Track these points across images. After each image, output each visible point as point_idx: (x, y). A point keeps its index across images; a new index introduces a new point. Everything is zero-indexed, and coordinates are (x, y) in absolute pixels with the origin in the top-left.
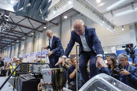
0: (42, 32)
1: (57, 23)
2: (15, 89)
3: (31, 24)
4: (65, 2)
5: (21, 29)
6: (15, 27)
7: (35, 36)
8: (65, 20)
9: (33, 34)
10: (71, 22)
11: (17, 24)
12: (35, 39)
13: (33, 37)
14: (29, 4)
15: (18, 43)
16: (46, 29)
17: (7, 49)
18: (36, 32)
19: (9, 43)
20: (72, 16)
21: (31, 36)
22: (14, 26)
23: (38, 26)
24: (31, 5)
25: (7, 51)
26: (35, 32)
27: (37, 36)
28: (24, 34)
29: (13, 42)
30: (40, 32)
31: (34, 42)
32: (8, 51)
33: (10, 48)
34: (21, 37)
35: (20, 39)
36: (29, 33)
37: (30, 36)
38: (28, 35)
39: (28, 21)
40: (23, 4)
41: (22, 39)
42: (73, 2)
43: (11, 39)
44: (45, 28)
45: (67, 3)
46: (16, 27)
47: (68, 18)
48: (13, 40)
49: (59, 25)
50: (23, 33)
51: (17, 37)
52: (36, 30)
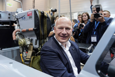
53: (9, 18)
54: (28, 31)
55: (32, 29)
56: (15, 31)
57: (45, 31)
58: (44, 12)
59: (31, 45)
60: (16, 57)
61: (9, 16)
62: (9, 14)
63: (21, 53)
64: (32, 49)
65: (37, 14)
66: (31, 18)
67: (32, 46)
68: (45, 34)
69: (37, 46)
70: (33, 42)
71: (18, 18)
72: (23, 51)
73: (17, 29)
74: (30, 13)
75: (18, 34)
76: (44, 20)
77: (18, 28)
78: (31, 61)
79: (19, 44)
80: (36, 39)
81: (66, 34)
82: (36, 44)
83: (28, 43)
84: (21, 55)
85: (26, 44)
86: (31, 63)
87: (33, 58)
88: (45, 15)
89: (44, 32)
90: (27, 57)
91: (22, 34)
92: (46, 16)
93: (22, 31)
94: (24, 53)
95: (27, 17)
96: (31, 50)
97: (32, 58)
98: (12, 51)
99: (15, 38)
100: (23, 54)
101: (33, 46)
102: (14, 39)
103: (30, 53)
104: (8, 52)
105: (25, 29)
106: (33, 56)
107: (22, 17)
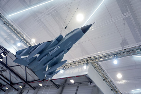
0: (34, 88)
1: (58, 85)
3: (25, 73)
4: (79, 65)
5: (10, 75)
6: (4, 70)
7: (22, 90)
8: (70, 84)
9: (21, 87)
10: (77, 90)
11: (9, 68)
14: (38, 55)
16: (41, 87)
18: (27, 86)
20: (80, 83)
21: (17, 90)
22: (5, 68)
23: (33, 80)
24: (39, 56)
26: (25, 85)
28: (9, 83)
30: (31, 88)
34: (4, 85)
36: (18, 83)
37: (15, 89)
38: (14, 86)
39: (25, 69)
40: (31, 52)
41: (3, 89)
42: (89, 68)
44: (41, 85)
45: (81, 67)
46: (6, 70)
47: (74, 83)
49: (60, 88)
52: (28, 83)
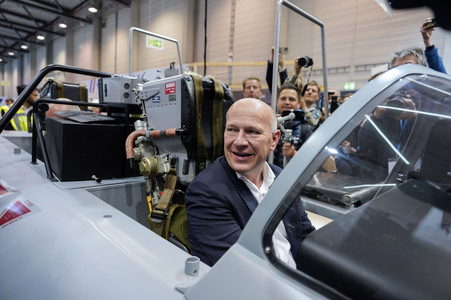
2: (38, 161)
12: (104, 30)
13: (96, 22)
15: (41, 43)
17: (6, 66)
19: (10, 43)
25: (6, 75)
27: (110, 21)
29: (24, 40)
31: (99, 42)
32: (11, 71)
33: (16, 63)
35: (48, 28)
43: (17, 30)
48: (24, 35)
50: (56, 7)
51: (37, 20)
53: (126, 95)
54: (164, 136)
55: (172, 131)
56: (132, 135)
57: (214, 136)
58: (215, 81)
59: (172, 173)
60: (139, 203)
61: (127, 91)
62: (127, 86)
63: (148, 194)
64: (174, 185)
65: (187, 90)
66: (172, 99)
67: (175, 178)
68: (214, 144)
69: (189, 178)
70: (178, 167)
71: (144, 98)
72: (153, 189)
73: (140, 128)
74: (170, 85)
75: (143, 142)
76: (214, 106)
77: (143, 126)
78: (169, 218)
79: (141, 170)
80: (186, 158)
81: (245, 147)
82: (186, 172)
83: (166, 168)
84: (149, 199)
85: (160, 171)
86: (168, 222)
87: (176, 210)
88: (219, 89)
89: (212, 138)
90: (158, 207)
91: (153, 143)
92: (219, 94)
93: (151, 136)
94: (155, 194)
95: (165, 98)
96: (171, 188)
97: (172, 210)
98: (128, 187)
99: (130, 152)
100: (153, 196)
101: (178, 178)
102: (129, 156)
103: (168, 194)
104: (115, 188)
105: (157, 131)
106: (177, 205)
107: (153, 97)
